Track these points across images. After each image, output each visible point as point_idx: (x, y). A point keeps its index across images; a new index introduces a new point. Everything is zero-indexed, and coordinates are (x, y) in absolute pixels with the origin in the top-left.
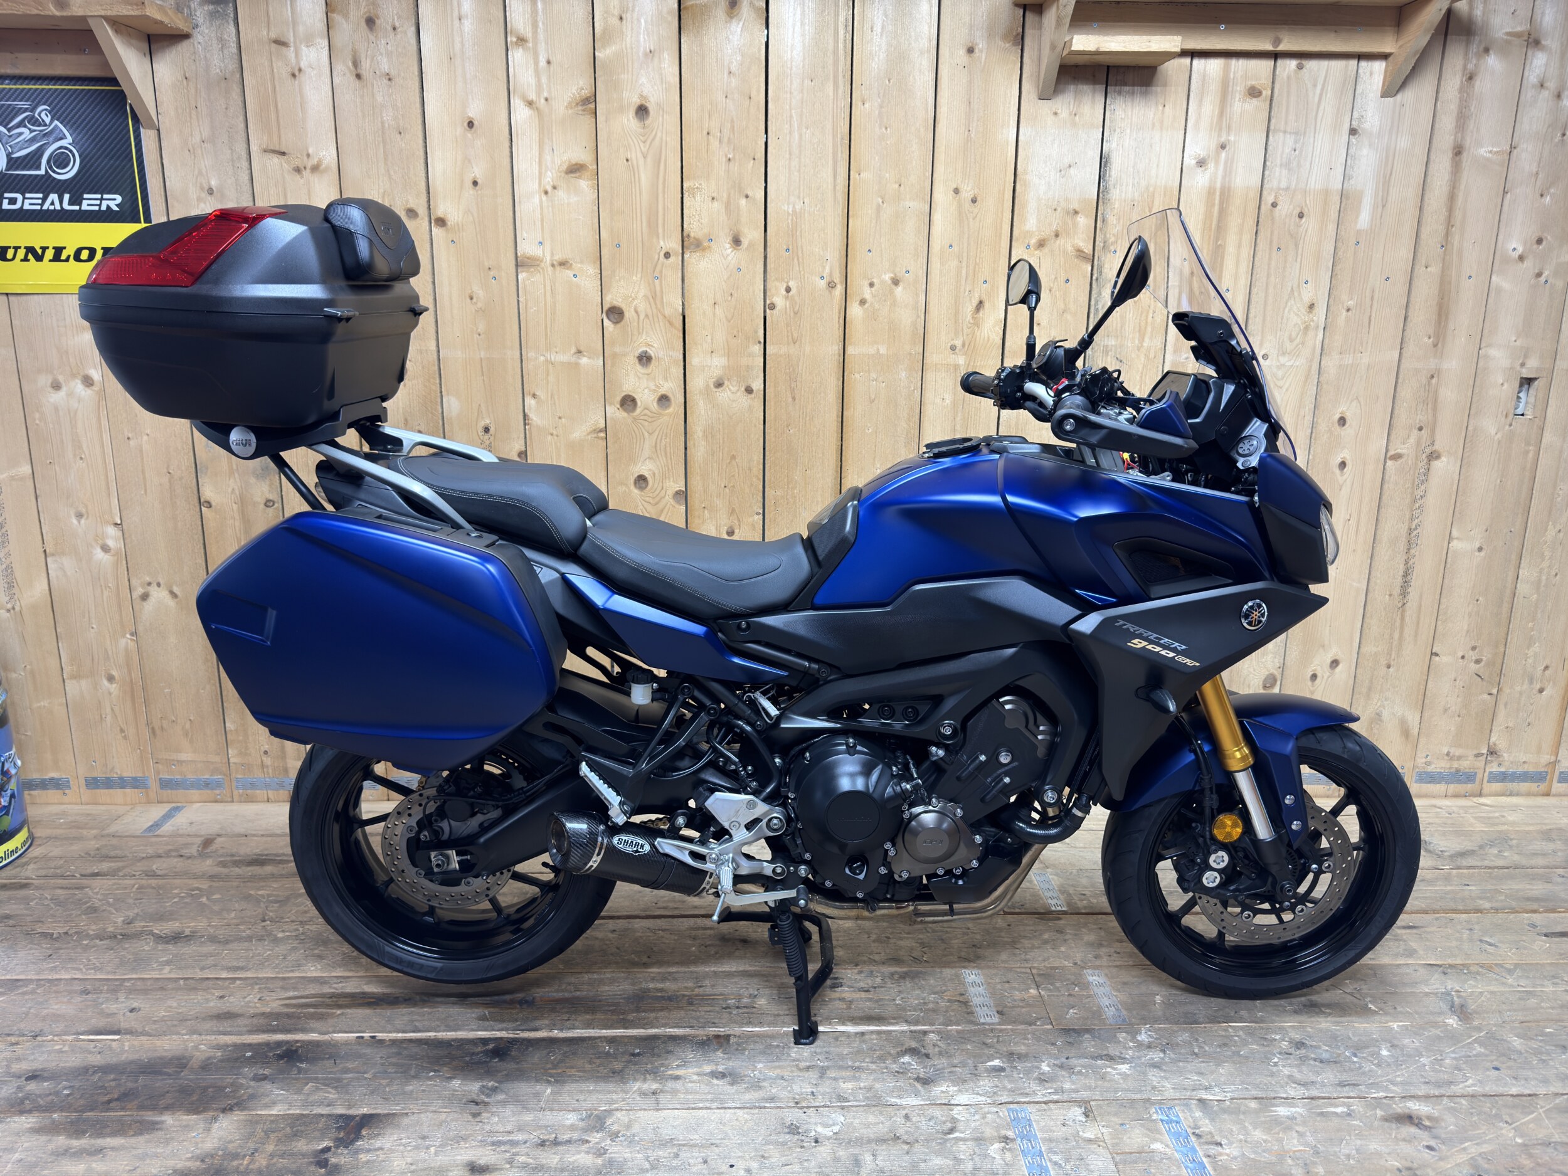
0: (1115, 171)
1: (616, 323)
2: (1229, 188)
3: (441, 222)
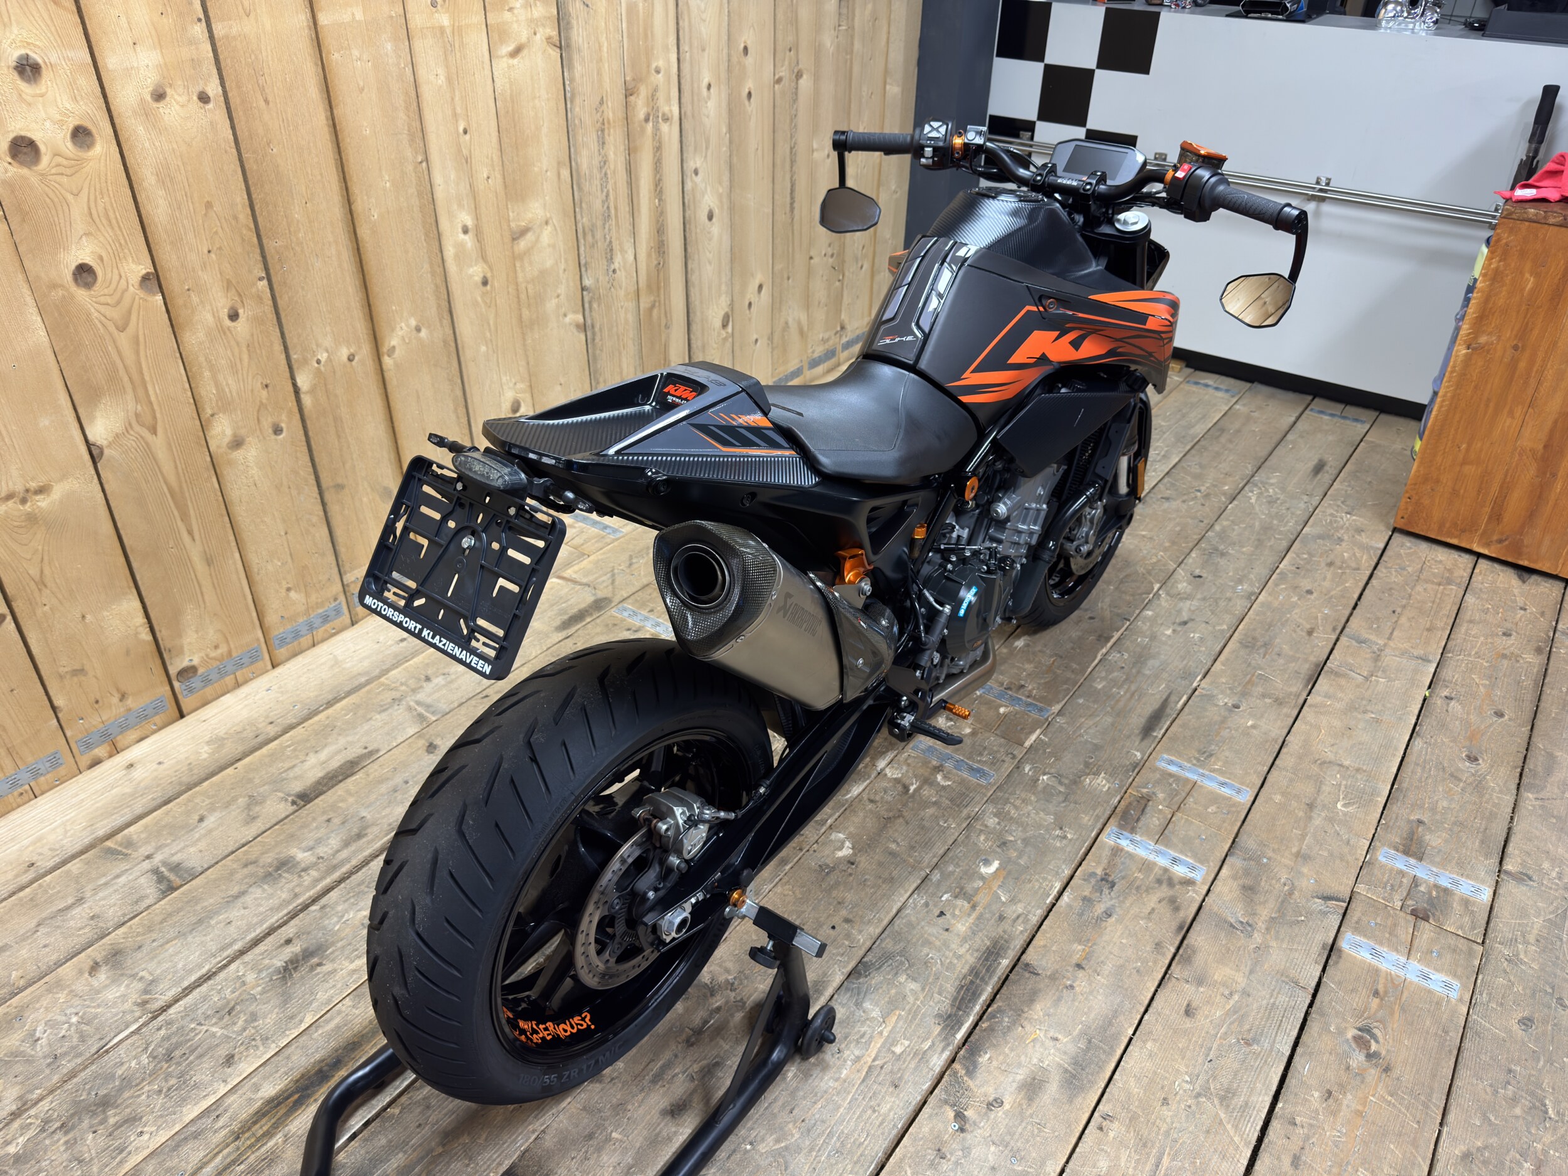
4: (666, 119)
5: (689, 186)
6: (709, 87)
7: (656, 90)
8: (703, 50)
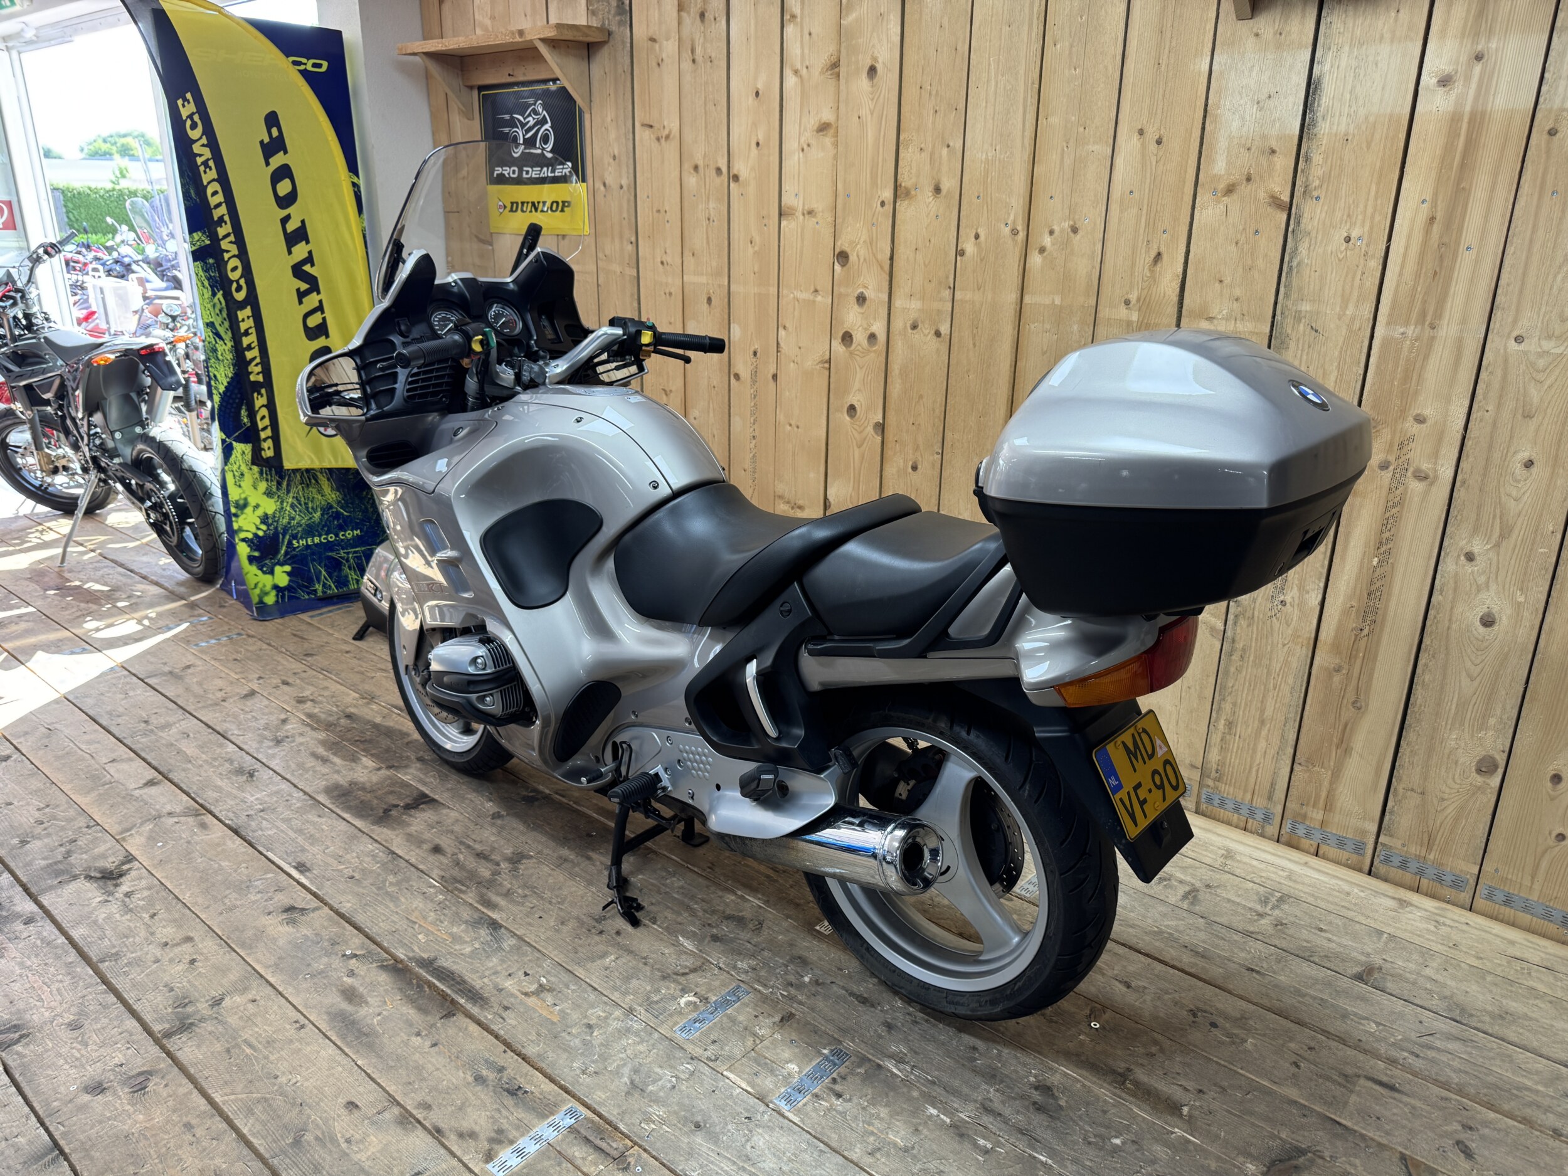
0: (1326, 99)
1: (843, 266)
2: (1483, 113)
3: (736, 178)
4: (1421, 476)
5: (1448, 566)
6: (1529, 464)
7: (1411, 439)
8: (1528, 416)
